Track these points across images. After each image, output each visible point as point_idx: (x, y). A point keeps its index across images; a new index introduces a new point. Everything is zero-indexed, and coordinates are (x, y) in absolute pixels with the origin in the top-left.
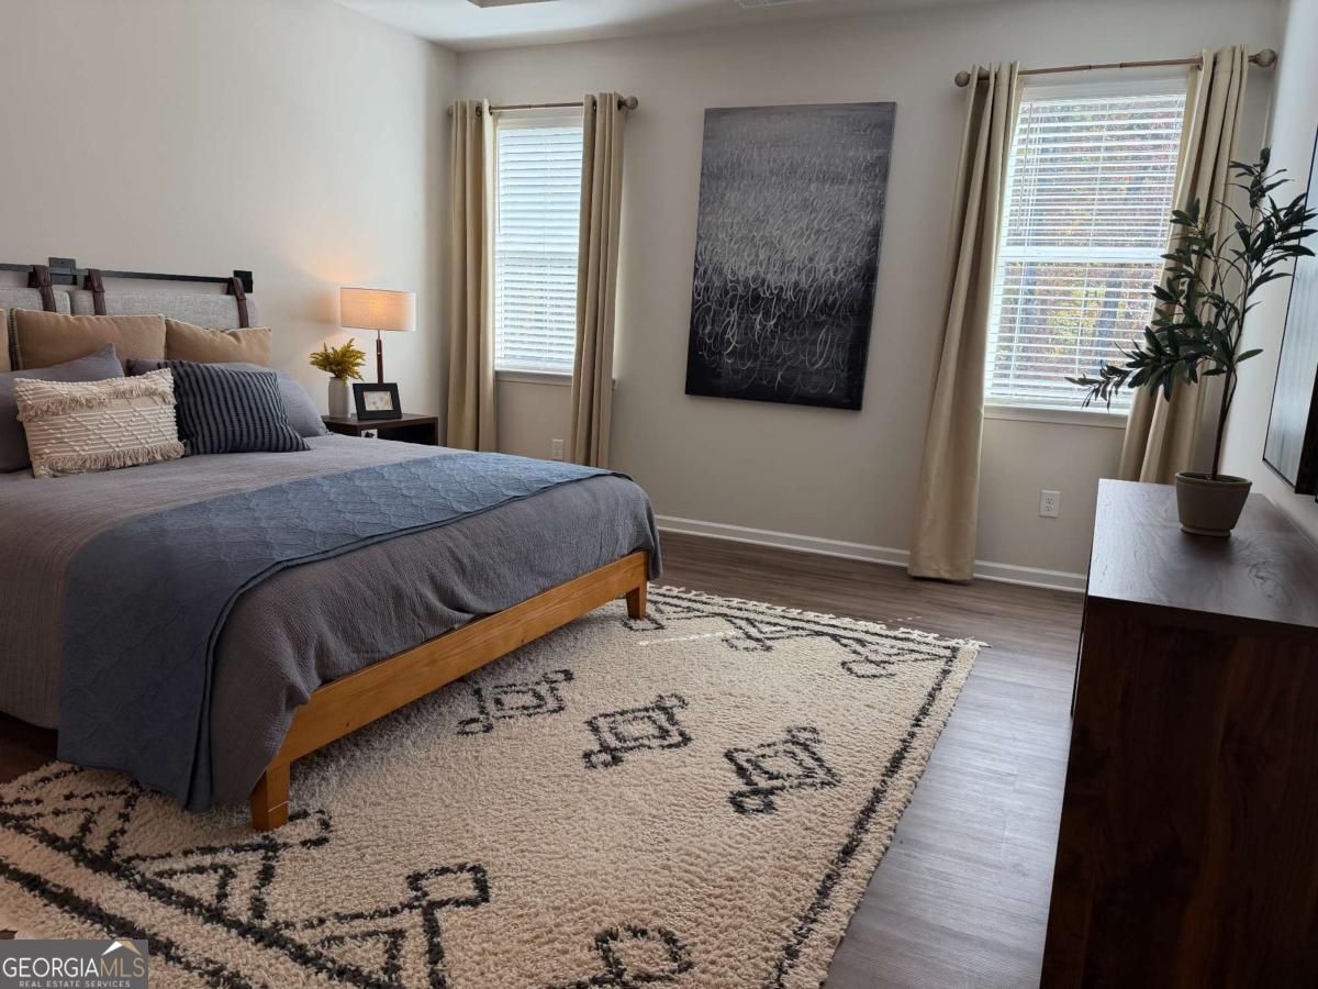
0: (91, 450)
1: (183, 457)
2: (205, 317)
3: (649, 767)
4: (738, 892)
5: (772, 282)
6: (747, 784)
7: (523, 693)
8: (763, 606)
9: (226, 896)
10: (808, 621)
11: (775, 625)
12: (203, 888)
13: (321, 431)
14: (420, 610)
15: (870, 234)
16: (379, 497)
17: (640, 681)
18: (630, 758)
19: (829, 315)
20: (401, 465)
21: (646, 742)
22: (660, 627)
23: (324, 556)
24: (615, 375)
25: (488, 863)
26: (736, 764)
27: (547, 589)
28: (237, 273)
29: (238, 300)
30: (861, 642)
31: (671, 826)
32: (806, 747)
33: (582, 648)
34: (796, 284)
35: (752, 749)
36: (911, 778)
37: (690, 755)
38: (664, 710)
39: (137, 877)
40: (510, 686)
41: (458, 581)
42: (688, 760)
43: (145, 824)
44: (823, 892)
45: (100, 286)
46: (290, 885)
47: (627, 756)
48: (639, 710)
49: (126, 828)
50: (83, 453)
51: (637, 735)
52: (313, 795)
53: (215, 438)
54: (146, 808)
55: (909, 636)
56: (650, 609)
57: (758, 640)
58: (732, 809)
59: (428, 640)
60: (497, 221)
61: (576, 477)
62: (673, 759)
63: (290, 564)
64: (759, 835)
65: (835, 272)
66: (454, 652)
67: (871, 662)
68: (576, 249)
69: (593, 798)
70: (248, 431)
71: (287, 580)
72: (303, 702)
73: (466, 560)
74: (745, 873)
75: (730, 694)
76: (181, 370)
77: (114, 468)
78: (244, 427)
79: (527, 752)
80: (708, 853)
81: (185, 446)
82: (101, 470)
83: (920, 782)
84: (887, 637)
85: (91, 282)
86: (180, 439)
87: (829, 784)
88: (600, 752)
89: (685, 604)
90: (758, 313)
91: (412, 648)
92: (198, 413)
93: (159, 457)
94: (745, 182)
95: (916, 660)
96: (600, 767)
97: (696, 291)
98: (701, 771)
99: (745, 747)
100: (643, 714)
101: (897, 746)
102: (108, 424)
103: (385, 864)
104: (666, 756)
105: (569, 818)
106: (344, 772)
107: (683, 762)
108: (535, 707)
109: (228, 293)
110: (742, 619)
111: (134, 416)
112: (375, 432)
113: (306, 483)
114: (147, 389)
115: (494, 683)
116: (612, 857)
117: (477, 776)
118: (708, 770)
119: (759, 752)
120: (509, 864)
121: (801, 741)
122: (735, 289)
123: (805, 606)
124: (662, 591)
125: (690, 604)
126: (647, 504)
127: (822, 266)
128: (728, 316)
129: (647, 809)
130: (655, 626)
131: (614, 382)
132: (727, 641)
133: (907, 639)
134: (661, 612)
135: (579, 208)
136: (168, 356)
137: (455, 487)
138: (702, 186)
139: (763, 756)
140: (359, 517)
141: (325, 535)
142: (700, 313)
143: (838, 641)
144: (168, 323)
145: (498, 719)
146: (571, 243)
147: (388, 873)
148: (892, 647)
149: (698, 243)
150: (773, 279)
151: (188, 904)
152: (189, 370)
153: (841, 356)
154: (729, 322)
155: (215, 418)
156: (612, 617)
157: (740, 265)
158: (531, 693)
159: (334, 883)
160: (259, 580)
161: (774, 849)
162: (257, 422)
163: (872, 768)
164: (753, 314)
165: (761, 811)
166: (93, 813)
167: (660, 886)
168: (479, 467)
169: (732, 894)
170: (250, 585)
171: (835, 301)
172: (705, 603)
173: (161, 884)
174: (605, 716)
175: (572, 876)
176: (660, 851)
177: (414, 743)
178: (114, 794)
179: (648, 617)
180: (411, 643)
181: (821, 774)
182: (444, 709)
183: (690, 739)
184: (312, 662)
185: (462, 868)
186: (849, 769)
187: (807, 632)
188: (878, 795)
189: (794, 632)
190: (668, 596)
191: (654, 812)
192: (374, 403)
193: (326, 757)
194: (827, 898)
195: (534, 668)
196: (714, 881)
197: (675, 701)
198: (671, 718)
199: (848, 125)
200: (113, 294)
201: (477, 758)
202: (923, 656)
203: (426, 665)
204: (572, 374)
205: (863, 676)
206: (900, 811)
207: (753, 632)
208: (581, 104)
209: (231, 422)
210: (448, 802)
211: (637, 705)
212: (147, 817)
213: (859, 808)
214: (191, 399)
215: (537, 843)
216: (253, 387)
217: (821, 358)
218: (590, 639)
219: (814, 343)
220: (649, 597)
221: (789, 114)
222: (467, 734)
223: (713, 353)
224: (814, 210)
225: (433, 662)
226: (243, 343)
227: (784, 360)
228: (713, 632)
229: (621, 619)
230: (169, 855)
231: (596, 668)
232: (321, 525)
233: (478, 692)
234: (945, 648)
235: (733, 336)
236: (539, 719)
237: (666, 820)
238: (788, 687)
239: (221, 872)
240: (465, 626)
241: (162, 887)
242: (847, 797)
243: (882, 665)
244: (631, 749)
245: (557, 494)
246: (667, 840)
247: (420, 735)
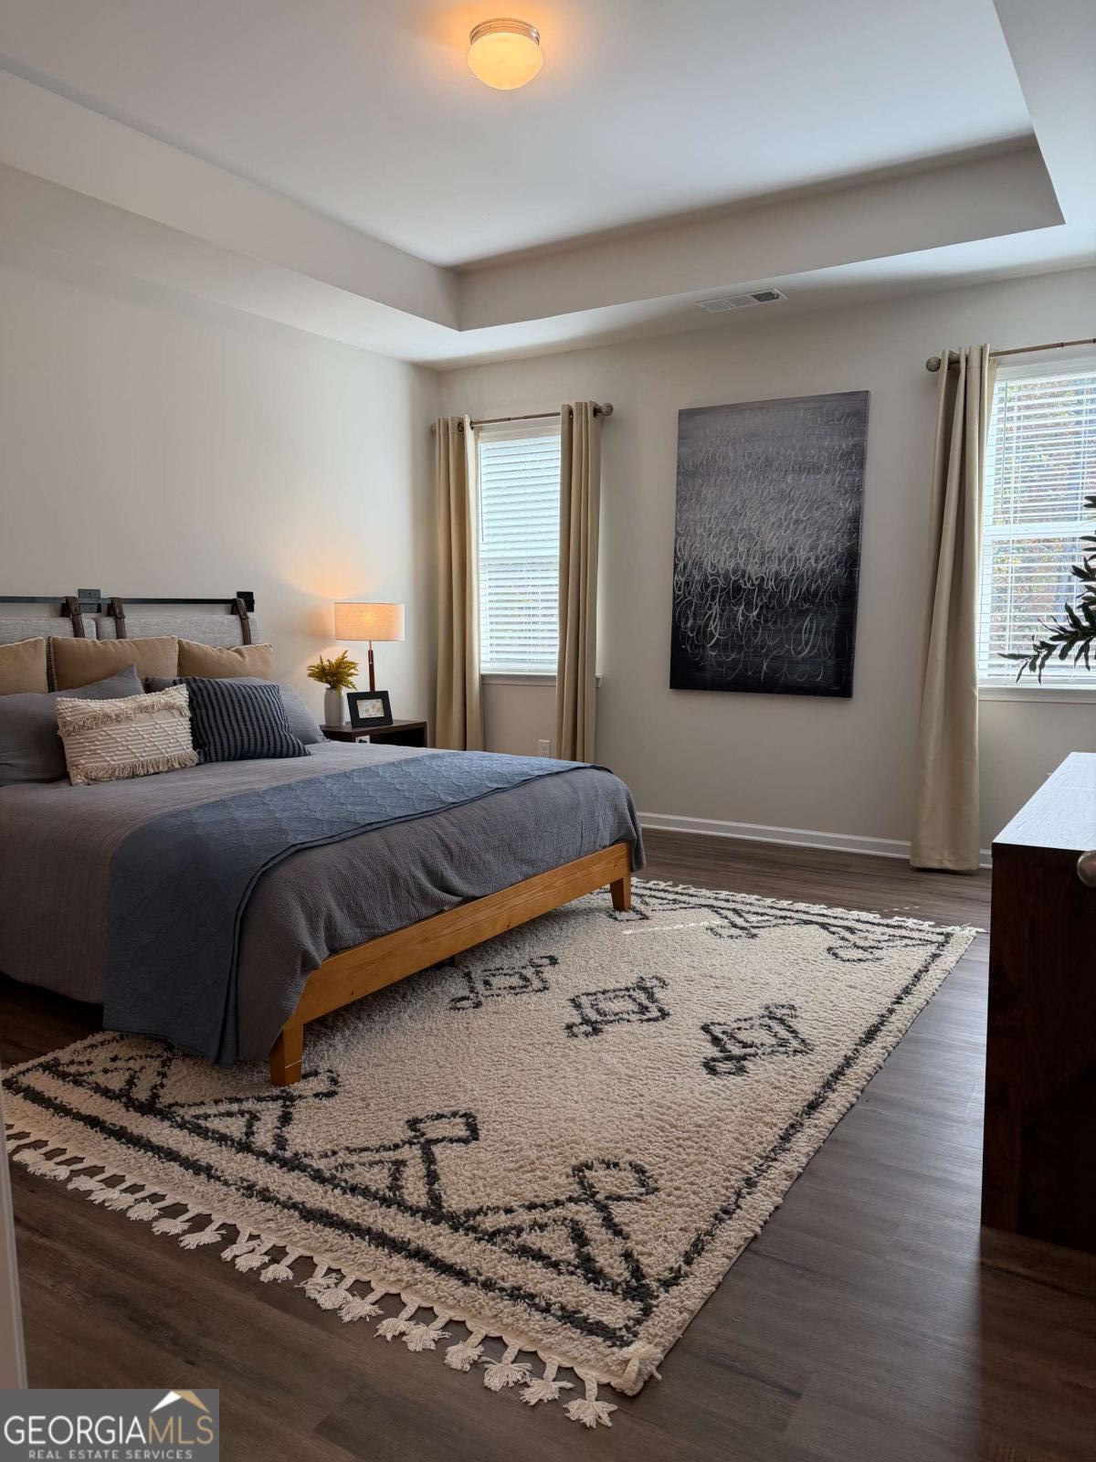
0: (119, 759)
1: (197, 764)
2: (211, 636)
3: (627, 1037)
4: (704, 1136)
5: (753, 574)
6: (721, 1052)
7: (510, 975)
8: (752, 898)
9: (253, 1133)
10: (797, 911)
11: (762, 914)
12: (235, 1128)
13: (319, 739)
14: (414, 891)
15: (850, 520)
16: (376, 791)
17: (622, 965)
18: (610, 1029)
19: (813, 603)
20: (394, 764)
21: (626, 1016)
22: (645, 917)
23: (332, 840)
24: (598, 673)
25: (478, 1111)
26: (712, 1035)
27: (531, 877)
28: (240, 594)
29: (241, 618)
30: (851, 930)
31: (646, 1084)
32: (782, 1021)
33: (567, 937)
34: (777, 574)
35: (729, 1023)
36: (884, 1048)
37: (667, 1027)
38: (645, 989)
39: (178, 1119)
40: (498, 969)
41: (447, 866)
42: (665, 1031)
43: (180, 1080)
44: (785, 1138)
45: (121, 612)
46: (307, 1126)
47: (606, 1028)
48: (620, 990)
49: (165, 1083)
50: (113, 763)
51: (618, 1010)
52: (323, 1058)
53: (226, 746)
54: (179, 1068)
55: (903, 924)
56: (635, 901)
57: (742, 928)
58: (705, 1071)
59: (421, 920)
60: (480, 531)
61: (555, 770)
62: (651, 1031)
63: (303, 846)
64: (728, 1092)
65: (816, 561)
66: (444, 932)
67: (858, 947)
68: (557, 552)
69: (575, 1061)
70: (256, 739)
71: (299, 861)
72: (315, 967)
73: (453, 846)
74: (713, 1122)
75: (711, 976)
76: (194, 685)
77: (138, 776)
78: (252, 735)
79: (513, 1025)
80: (679, 1106)
81: (199, 753)
82: (128, 778)
83: (894, 1053)
84: (879, 925)
85: (113, 609)
86: (194, 748)
87: (801, 1052)
88: (581, 1024)
89: (671, 896)
90: (741, 604)
91: (407, 927)
92: (209, 724)
93: (177, 766)
94: (721, 478)
95: (907, 945)
96: (582, 1037)
97: (677, 586)
98: (677, 1041)
99: (722, 1021)
100: (623, 993)
101: (875, 1020)
102: (134, 736)
103: (387, 1112)
104: (644, 1028)
105: (552, 1077)
106: (349, 1041)
107: (661, 1033)
108: (522, 987)
109: (232, 613)
110: (729, 909)
111: (156, 728)
112: (367, 738)
113: (309, 782)
114: (166, 704)
115: (482, 968)
116: (589, 1107)
117: (468, 1043)
118: (684, 1040)
119: (735, 1025)
120: (497, 1112)
121: (777, 1016)
122: (715, 582)
123: (796, 898)
124: (650, 885)
125: (676, 897)
126: (628, 795)
127: (802, 555)
128: (710, 609)
129: (623, 1070)
130: (639, 916)
131: (598, 679)
132: (711, 929)
133: (900, 927)
134: (647, 904)
135: (558, 505)
136: (180, 674)
137: (443, 781)
138: (678, 485)
139: (739, 1029)
140: (358, 808)
141: (331, 823)
142: (682, 608)
143: (827, 929)
144: (180, 643)
145: (486, 997)
146: (552, 548)
147: (390, 1118)
148: (883, 934)
149: (676, 540)
150: (753, 570)
151: (222, 1139)
152: (201, 685)
153: (828, 643)
154: (711, 616)
155: (225, 727)
156: (598, 910)
157: (719, 558)
158: (517, 976)
159: (344, 1125)
160: (277, 860)
161: (742, 1103)
162: (263, 730)
163: (847, 1039)
164: (735, 605)
165: (733, 1074)
166: (136, 1072)
167: (633, 1131)
168: (465, 765)
169: (699, 1138)
170: (271, 864)
171: (818, 588)
172: (692, 896)
173: (198, 1124)
174: (588, 994)
175: (553, 1121)
176: (634, 1104)
177: (411, 1017)
178: (152, 1057)
179: (634, 909)
180: (406, 922)
181: (795, 1044)
182: (436, 989)
183: (668, 1014)
184: (322, 934)
185: (454, 1114)
186: (823, 1040)
187: (795, 921)
188: (848, 1061)
189: (782, 921)
190: (655, 890)
191: (631, 1073)
192: (367, 711)
193: (332, 1029)
194: (789, 1143)
195: (521, 954)
196: (684, 1127)
197: (655, 982)
198: (651, 996)
199: (822, 416)
200: (133, 618)
201: (467, 1029)
202: (914, 942)
203: (419, 943)
204: (556, 674)
205: (848, 960)
206: (869, 1075)
207: (739, 921)
208: (558, 414)
209: (240, 731)
210: (442, 1063)
211: (619, 986)
212: (180, 1076)
213: (828, 1072)
214: (204, 711)
215: (522, 1096)
216: (259, 699)
217: (807, 644)
218: (572, 929)
219: (800, 631)
220: (633, 890)
221: (761, 408)
222: (459, 1009)
223: (697, 647)
224: (792, 501)
225: (426, 940)
226: (247, 659)
227: (769, 650)
228: (698, 921)
229: (606, 911)
230: (203, 1103)
231: (580, 954)
232: (327, 815)
233: (468, 975)
234: (938, 934)
235: (715, 628)
236: (525, 997)
237: (641, 1080)
238: (770, 970)
239: (247, 1116)
240: (455, 907)
241: (199, 1127)
242: (818, 1062)
243: (870, 950)
244: (611, 1022)
245: (536, 786)
246: (641, 1096)
247: (415, 1010)
